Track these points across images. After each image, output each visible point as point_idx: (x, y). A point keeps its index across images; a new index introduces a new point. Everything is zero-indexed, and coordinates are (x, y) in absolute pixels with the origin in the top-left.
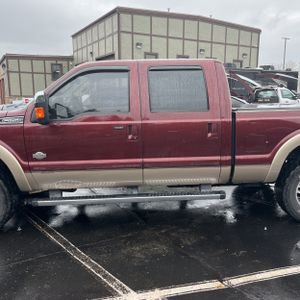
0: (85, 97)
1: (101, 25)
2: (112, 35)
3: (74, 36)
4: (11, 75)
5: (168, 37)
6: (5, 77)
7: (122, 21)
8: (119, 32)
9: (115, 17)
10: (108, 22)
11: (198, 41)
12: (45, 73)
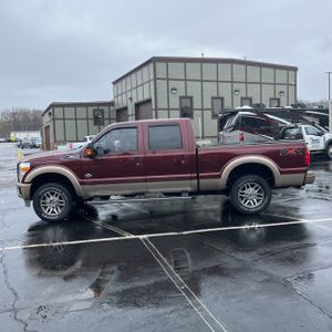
0: (116, 142)
1: (139, 73)
2: (149, 82)
3: (114, 83)
4: (57, 122)
5: (202, 81)
6: (51, 124)
7: (157, 69)
8: (155, 79)
9: (151, 65)
10: (145, 69)
11: (232, 82)
12: (87, 119)
